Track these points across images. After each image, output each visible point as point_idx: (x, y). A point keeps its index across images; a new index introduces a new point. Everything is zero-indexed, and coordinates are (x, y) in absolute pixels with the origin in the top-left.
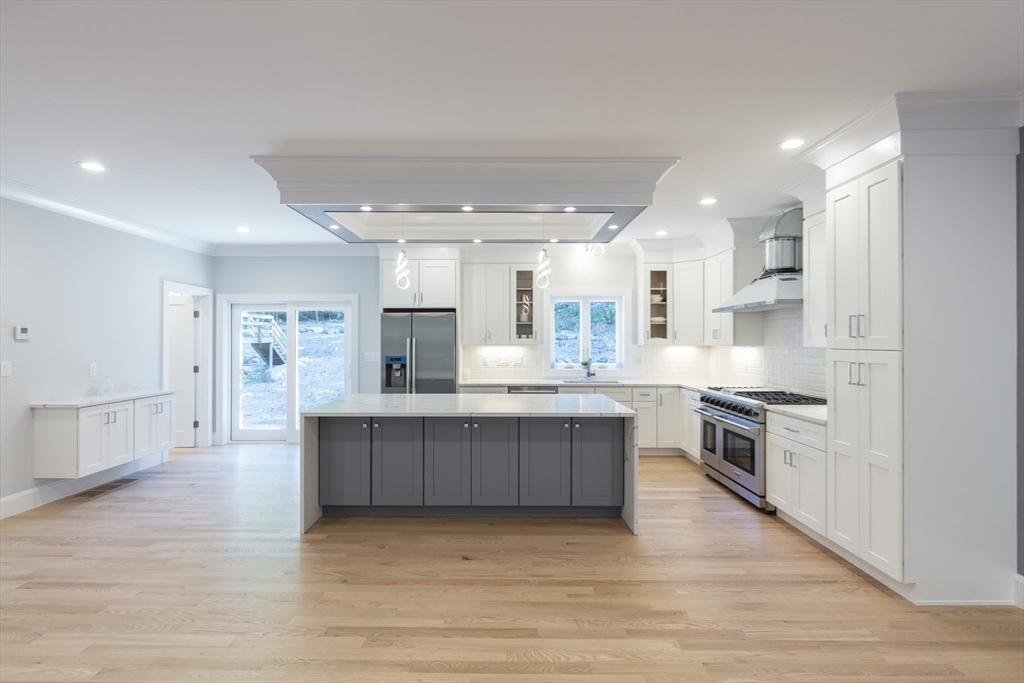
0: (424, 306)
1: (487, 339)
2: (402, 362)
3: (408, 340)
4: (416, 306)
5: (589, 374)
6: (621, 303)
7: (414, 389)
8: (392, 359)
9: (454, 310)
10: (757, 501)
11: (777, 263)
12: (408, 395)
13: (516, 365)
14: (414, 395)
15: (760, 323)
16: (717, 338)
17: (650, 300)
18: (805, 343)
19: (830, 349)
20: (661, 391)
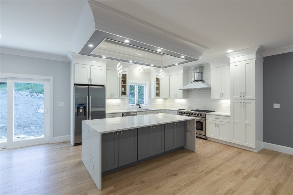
0: (92, 84)
1: (112, 96)
2: (84, 106)
3: (88, 97)
4: (89, 84)
5: (140, 107)
6: (146, 86)
7: (90, 118)
8: (80, 105)
9: (104, 86)
10: (204, 137)
11: (198, 78)
12: (88, 120)
13: (118, 105)
14: (90, 120)
15: (187, 93)
16: (176, 97)
17: (156, 86)
18: (212, 98)
19: (232, 99)
20: (161, 111)
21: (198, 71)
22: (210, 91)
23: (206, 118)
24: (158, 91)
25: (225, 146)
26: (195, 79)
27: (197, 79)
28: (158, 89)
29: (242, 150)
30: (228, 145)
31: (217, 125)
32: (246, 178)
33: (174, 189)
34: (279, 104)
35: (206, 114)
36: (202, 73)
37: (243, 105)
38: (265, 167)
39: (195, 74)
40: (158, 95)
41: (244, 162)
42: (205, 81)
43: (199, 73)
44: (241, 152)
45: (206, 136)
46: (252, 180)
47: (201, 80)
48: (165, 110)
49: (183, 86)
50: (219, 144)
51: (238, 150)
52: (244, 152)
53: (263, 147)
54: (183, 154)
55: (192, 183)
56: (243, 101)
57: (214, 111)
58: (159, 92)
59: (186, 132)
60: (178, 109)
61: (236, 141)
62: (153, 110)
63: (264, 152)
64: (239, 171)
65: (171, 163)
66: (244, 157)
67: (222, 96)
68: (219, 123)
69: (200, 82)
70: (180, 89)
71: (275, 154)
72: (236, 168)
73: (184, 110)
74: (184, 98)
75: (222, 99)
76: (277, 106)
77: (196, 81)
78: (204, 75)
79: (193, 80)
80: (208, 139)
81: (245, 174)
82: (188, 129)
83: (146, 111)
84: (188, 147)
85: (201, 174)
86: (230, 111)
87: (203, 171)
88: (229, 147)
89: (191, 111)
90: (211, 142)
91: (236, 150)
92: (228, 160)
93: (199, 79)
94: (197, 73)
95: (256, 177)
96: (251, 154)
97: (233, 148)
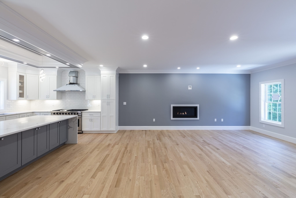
10: (81, 132)
15: (61, 94)
16: (48, 97)
17: (19, 84)
18: (86, 99)
19: (102, 100)
20: (28, 114)
21: (74, 75)
22: (85, 94)
23: (82, 115)
24: (21, 91)
25: (97, 134)
26: (71, 82)
27: (73, 82)
28: (21, 88)
29: (108, 134)
30: (99, 133)
31: (91, 120)
32: (113, 147)
33: (71, 169)
34: (126, 102)
35: (82, 113)
36: (77, 77)
37: (108, 104)
38: (121, 138)
39: (71, 77)
40: (21, 95)
41: (110, 140)
42: (80, 84)
43: (74, 77)
44: (108, 135)
45: (82, 130)
46: (116, 146)
47: (76, 84)
48: (33, 112)
49: (57, 88)
50: (93, 134)
51: (106, 134)
52: (110, 134)
53: (118, 130)
54: (67, 148)
55: (83, 161)
56: (109, 101)
57: (87, 110)
58: (23, 92)
59: (68, 129)
60: (51, 111)
61: (104, 129)
62: (17, 114)
63: (119, 132)
64: (109, 145)
65: (59, 157)
66: (110, 137)
67: (94, 98)
68: (92, 118)
69: (76, 85)
70: (54, 90)
71: (124, 132)
72: (107, 144)
73: (59, 110)
74: (57, 99)
75: (94, 100)
76: (125, 103)
77: (71, 84)
78: (79, 78)
79: (69, 83)
80: (83, 133)
81: (113, 145)
82: (69, 126)
83: (6, 116)
84: (70, 141)
85: (87, 154)
86: (100, 109)
87: (88, 152)
88: (100, 134)
89: (68, 111)
90: (86, 134)
91: (104, 135)
92: (102, 142)
93: (74, 82)
94: (73, 77)
95: (118, 144)
96: (113, 134)
97: (102, 134)
